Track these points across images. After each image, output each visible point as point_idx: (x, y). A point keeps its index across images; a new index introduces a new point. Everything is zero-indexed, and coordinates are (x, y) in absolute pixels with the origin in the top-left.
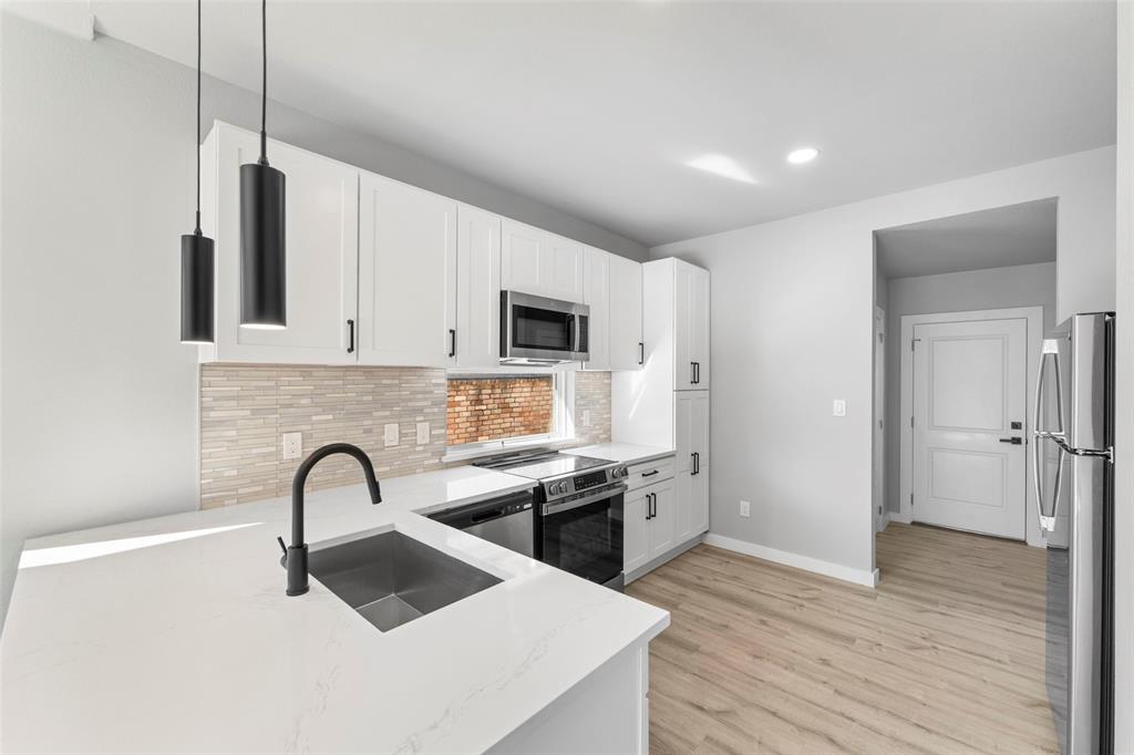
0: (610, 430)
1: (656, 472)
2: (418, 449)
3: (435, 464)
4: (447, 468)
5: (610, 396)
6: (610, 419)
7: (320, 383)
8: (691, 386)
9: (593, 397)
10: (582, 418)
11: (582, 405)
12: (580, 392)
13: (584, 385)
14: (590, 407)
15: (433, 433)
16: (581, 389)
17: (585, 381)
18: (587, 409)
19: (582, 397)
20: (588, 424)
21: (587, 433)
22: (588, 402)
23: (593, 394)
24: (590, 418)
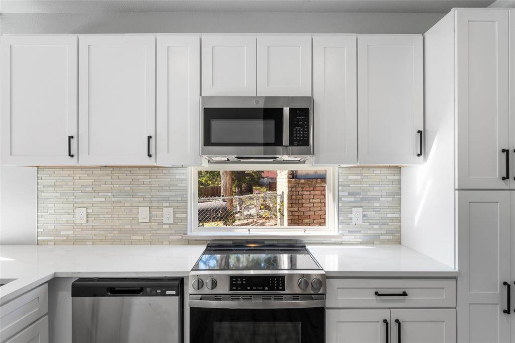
0: (400, 232)
1: (405, 294)
2: (164, 226)
3: (178, 240)
4: (189, 244)
5: (399, 194)
6: (399, 220)
7: (97, 178)
8: (503, 184)
9: (369, 194)
10: (350, 216)
11: (351, 202)
12: (348, 188)
13: (354, 181)
14: (363, 205)
15: (177, 216)
16: (349, 186)
17: (354, 177)
18: (358, 207)
19: (350, 194)
20: (360, 222)
21: (359, 232)
22: (359, 199)
23: (369, 191)
24: (364, 216)
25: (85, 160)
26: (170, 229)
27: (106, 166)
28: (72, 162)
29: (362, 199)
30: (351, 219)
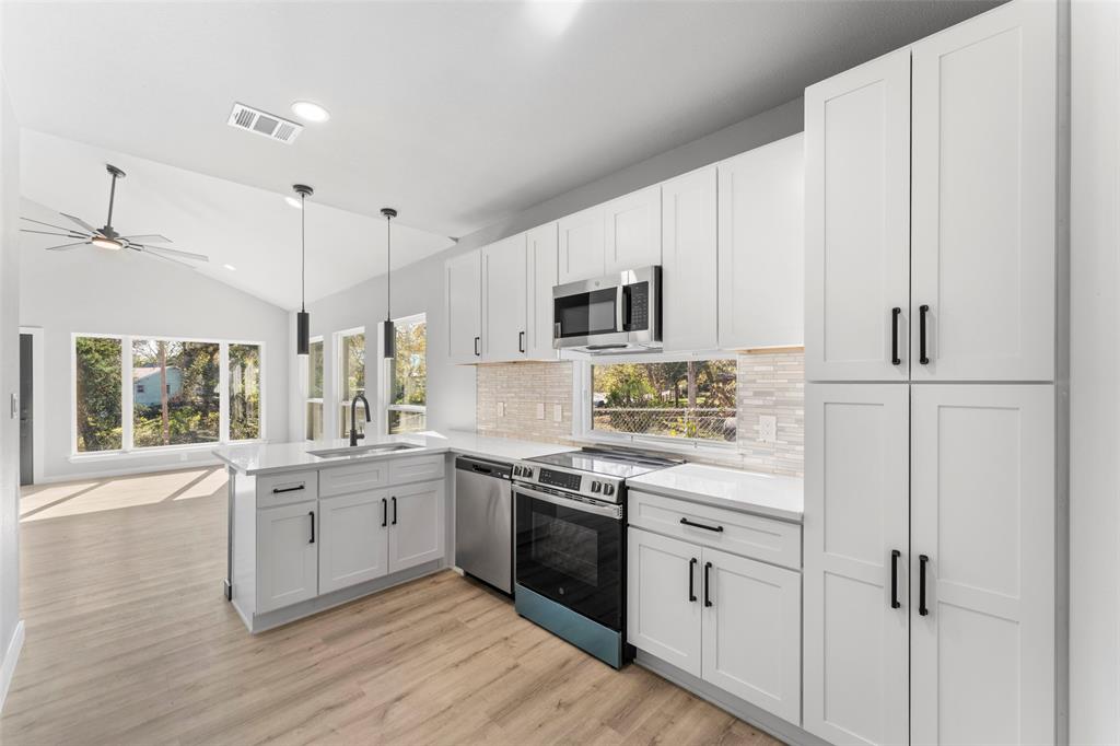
1: (719, 530)
9: (787, 394)
10: (756, 427)
11: (758, 406)
12: (755, 386)
13: (763, 374)
14: (776, 411)
15: (565, 414)
16: (754, 381)
17: (764, 368)
18: (770, 414)
19: (757, 394)
20: (772, 438)
21: (771, 454)
22: (771, 403)
23: (787, 390)
24: (779, 430)
25: (486, 358)
26: (559, 428)
27: (515, 362)
28: (477, 360)
29: (776, 404)
30: (757, 432)
